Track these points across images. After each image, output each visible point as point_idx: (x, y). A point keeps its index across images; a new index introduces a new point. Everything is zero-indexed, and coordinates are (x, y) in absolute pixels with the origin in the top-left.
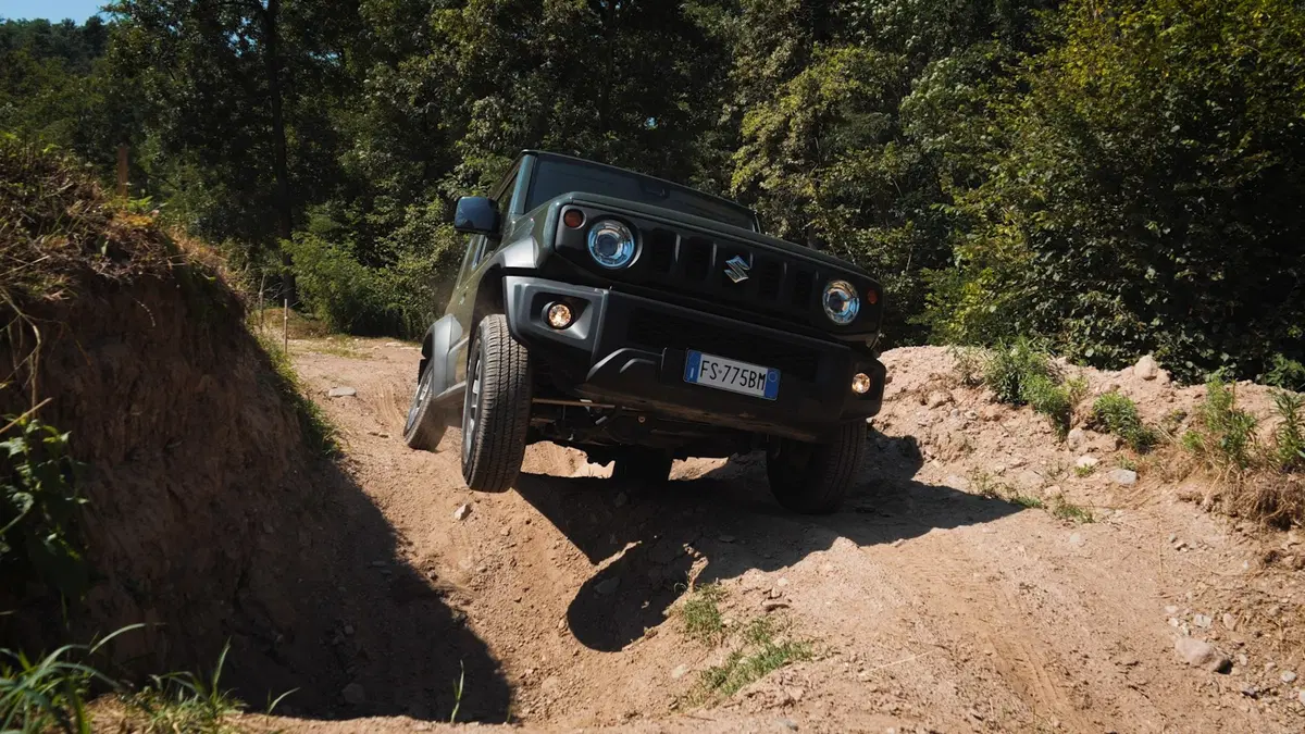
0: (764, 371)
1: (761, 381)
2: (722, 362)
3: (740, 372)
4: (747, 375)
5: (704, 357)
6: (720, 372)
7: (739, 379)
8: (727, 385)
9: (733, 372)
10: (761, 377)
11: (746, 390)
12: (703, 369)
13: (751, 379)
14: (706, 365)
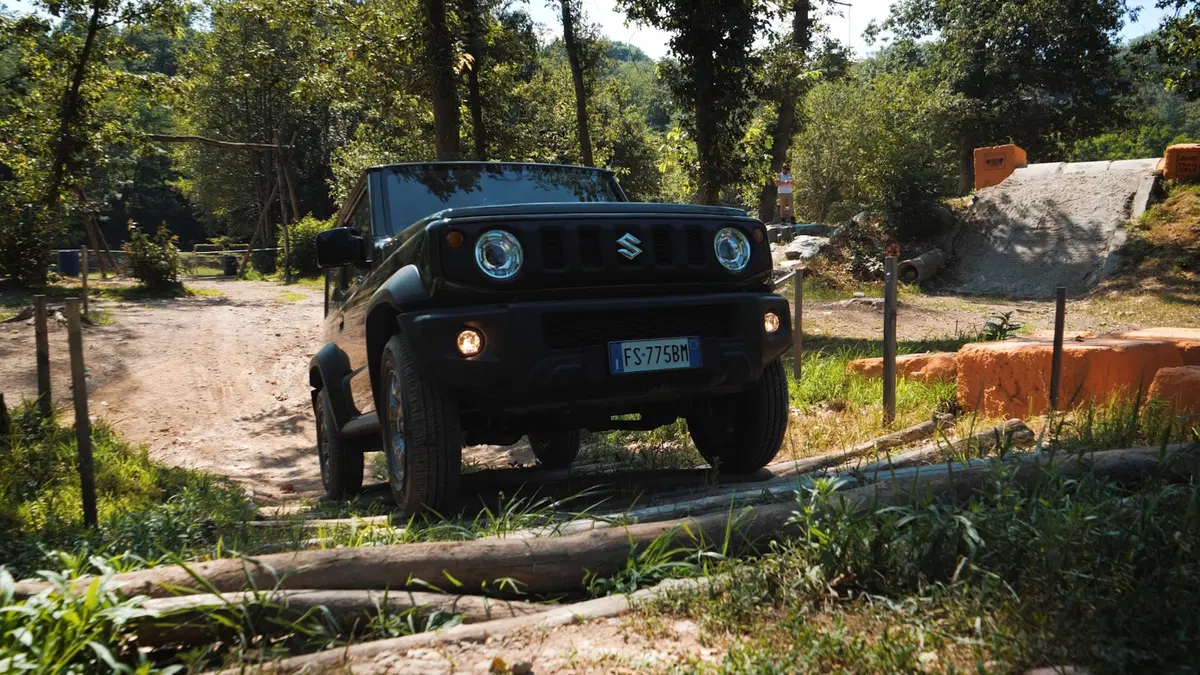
0: (683, 341)
1: (684, 353)
2: (642, 345)
3: (663, 349)
4: (669, 350)
5: (625, 345)
6: (644, 355)
7: (663, 357)
8: (653, 367)
9: (655, 352)
10: (684, 348)
11: (672, 365)
12: (627, 357)
13: (674, 354)
14: (629, 353)
